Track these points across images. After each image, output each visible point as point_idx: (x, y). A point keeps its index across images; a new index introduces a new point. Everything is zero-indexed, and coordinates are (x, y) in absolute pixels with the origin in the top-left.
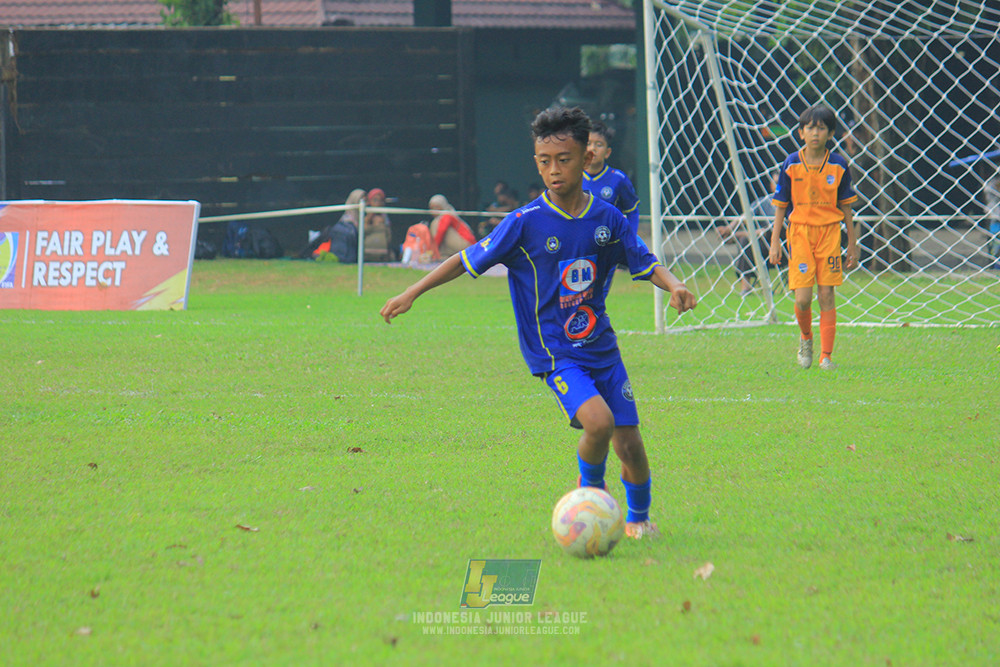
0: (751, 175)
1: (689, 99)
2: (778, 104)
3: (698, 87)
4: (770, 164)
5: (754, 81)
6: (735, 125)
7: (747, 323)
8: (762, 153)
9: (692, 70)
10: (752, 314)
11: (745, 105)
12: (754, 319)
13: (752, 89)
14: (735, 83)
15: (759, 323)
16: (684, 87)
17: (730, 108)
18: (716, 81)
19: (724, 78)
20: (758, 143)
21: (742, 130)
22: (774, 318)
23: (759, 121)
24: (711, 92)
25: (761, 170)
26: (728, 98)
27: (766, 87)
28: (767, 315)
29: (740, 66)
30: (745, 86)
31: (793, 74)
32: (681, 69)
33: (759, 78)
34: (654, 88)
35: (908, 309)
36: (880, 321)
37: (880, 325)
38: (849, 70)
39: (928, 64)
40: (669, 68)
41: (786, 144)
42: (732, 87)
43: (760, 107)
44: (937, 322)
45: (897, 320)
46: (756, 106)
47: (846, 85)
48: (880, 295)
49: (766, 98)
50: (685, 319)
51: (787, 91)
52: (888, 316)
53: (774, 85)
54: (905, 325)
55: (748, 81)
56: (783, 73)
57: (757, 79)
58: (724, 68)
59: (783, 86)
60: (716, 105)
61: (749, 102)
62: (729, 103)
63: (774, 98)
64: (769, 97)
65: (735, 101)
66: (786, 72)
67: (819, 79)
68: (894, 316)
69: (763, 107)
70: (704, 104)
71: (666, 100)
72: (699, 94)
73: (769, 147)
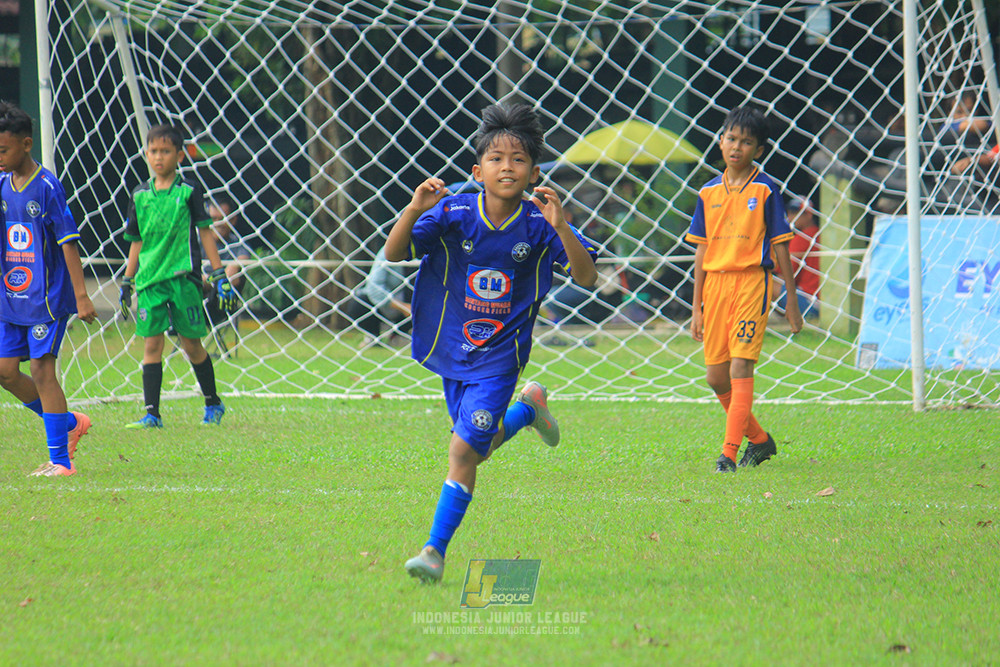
1: (95, 99)
2: (208, 111)
3: (107, 86)
5: (179, 84)
9: (99, 63)
10: (177, 382)
11: (168, 114)
13: (176, 94)
14: (155, 84)
16: (89, 84)
17: (150, 115)
18: (129, 78)
19: (141, 76)
24: (125, 91)
26: (146, 102)
27: (194, 90)
29: (160, 63)
30: (166, 90)
31: (231, 74)
32: (83, 62)
33: (185, 79)
34: (48, 86)
35: (380, 374)
36: (343, 392)
37: (343, 396)
38: (300, 69)
39: (402, 63)
40: (67, 61)
41: (220, 164)
42: (152, 90)
43: (187, 117)
44: (416, 391)
45: (365, 390)
46: (181, 116)
47: (297, 89)
48: (343, 359)
49: (194, 106)
50: (92, 389)
51: (221, 96)
52: (354, 385)
53: (203, 88)
54: (376, 396)
55: (171, 83)
56: (216, 71)
57: (182, 80)
58: (141, 64)
59: (215, 88)
60: (131, 110)
61: (173, 110)
62: (148, 108)
63: (204, 105)
64: (198, 104)
65: (155, 105)
66: (220, 71)
67: (260, 79)
68: (363, 385)
69: (191, 117)
70: (115, 107)
71: (65, 102)
72: (109, 94)
73: (198, 168)
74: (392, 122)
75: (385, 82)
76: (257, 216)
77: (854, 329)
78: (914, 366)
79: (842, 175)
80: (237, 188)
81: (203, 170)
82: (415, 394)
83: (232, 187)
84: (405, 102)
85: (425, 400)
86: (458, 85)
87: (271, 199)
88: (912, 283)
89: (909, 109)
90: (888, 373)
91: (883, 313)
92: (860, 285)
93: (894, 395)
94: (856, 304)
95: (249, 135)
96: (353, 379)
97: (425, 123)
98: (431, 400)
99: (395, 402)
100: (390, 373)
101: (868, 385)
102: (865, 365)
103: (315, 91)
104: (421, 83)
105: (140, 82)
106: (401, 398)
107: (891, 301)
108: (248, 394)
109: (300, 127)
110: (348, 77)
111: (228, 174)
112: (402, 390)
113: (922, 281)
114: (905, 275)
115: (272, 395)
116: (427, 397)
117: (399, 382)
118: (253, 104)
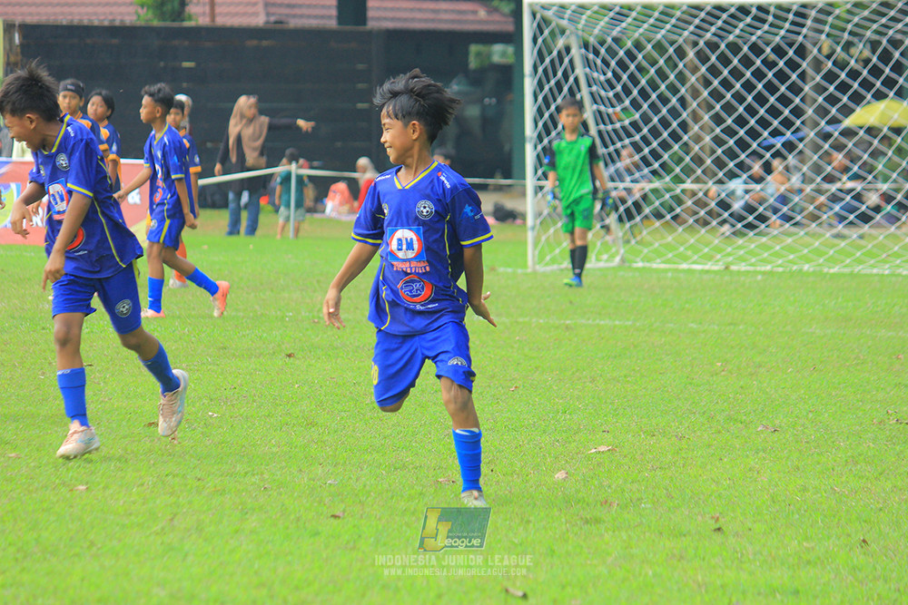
0: (606, 147)
1: (559, 86)
2: (627, 91)
3: (566, 75)
4: (621, 139)
5: (610, 74)
6: (595, 107)
7: (601, 264)
8: (615, 131)
9: (561, 62)
10: (605, 257)
11: (603, 93)
12: (607, 261)
13: (608, 81)
14: (595, 75)
15: (611, 264)
16: (555, 75)
17: (592, 94)
18: (580, 71)
19: (588, 70)
20: (612, 123)
21: (600, 112)
22: (623, 260)
23: (613, 106)
24: (576, 80)
25: (613, 143)
26: (590, 86)
27: (618, 78)
28: (618, 259)
29: (599, 62)
30: (602, 78)
31: (640, 69)
32: (552, 62)
33: (614, 73)
34: (531, 76)
35: (729, 254)
36: (706, 265)
37: (706, 267)
38: (684, 65)
39: (747, 62)
40: (542, 61)
41: (634, 124)
42: (593, 78)
43: (614, 95)
44: (752, 265)
45: (720, 263)
46: (611, 94)
47: (682, 78)
48: (707, 244)
49: (619, 88)
50: (553, 261)
51: (635, 82)
52: (714, 260)
53: (625, 77)
54: (727, 268)
55: (605, 74)
56: (632, 67)
58: (587, 63)
59: (632, 78)
60: (580, 91)
61: (606, 91)
62: (591, 89)
63: (625, 88)
64: (621, 86)
65: (595, 87)
66: (635, 66)
67: (660, 73)
68: (718, 261)
69: (617, 96)
70: (570, 89)
71: (540, 86)
72: (567, 80)
73: (621, 126)
74: (740, 98)
75: (736, 74)
76: (656, 156)
80: (644, 138)
81: (623, 128)
83: (641, 138)
85: (757, 271)
86: (782, 76)
87: (665, 146)
95: (653, 106)
96: (713, 256)
97: (761, 99)
99: (739, 271)
100: (736, 254)
103: (693, 79)
104: (759, 75)
105: (586, 75)
106: (742, 269)
108: (647, 265)
109: (682, 101)
110: (714, 71)
111: (639, 130)
112: (743, 264)
115: (663, 266)
117: (741, 259)
118: (655, 87)
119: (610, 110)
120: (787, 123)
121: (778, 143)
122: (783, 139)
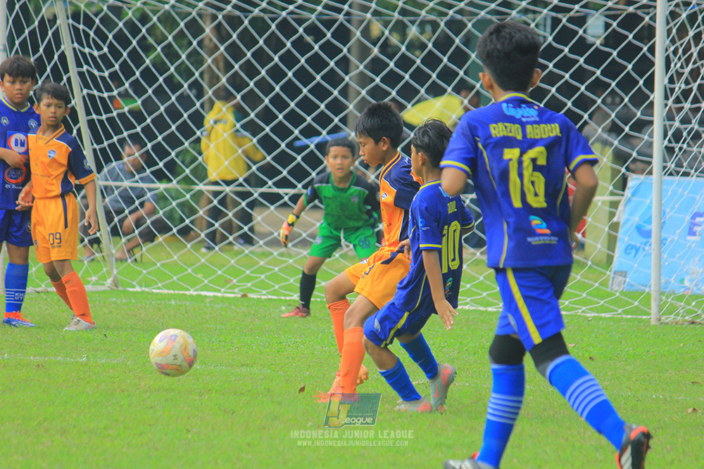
0: (99, 142)
1: (39, 62)
2: (128, 72)
3: (49, 53)
4: (118, 132)
5: (106, 49)
6: (86, 91)
8: (111, 120)
9: (44, 34)
10: (94, 278)
11: (96, 72)
12: (96, 284)
13: (103, 57)
14: (87, 50)
15: (101, 288)
16: (36, 50)
17: (81, 74)
18: (67, 46)
19: (76, 45)
20: (108, 110)
21: (91, 97)
22: (116, 283)
23: (109, 89)
24: (63, 57)
25: (109, 137)
26: (79, 65)
27: (117, 55)
28: (109, 281)
29: (91, 33)
30: (96, 53)
31: (144, 45)
32: (32, 33)
33: (111, 46)
34: (5, 50)
35: (248, 279)
36: (219, 291)
37: (219, 294)
38: (200, 44)
39: (275, 44)
40: (20, 32)
42: (83, 54)
43: (110, 75)
44: (273, 293)
45: (236, 290)
46: (106, 74)
47: (196, 59)
48: (221, 266)
49: (117, 67)
51: (138, 61)
52: (229, 285)
53: (125, 54)
54: (244, 296)
55: (99, 48)
56: (134, 42)
57: (108, 47)
58: (76, 35)
59: (134, 55)
60: (67, 71)
61: (100, 70)
62: (80, 69)
63: (124, 66)
64: (120, 65)
65: (85, 67)
66: (138, 42)
67: (168, 50)
68: (235, 286)
70: (55, 68)
72: (50, 59)
73: (118, 115)
74: (267, 89)
75: (261, 57)
76: (162, 153)
77: (610, 259)
78: (653, 289)
79: (606, 143)
80: (147, 130)
81: (121, 116)
82: (274, 295)
83: (143, 130)
84: (277, 74)
85: (281, 300)
86: (317, 63)
87: (173, 141)
88: (654, 227)
89: (657, 96)
90: (633, 294)
91: (631, 249)
92: (615, 227)
93: (636, 311)
94: (612, 242)
95: (159, 92)
96: (229, 281)
97: (291, 90)
98: (286, 301)
99: (259, 300)
100: (256, 278)
101: (617, 302)
102: (617, 287)
103: (209, 61)
104: (289, 60)
105: (74, 49)
106: (263, 297)
107: (638, 240)
108: (147, 290)
109: (196, 86)
110: (235, 52)
111: (141, 119)
112: (264, 292)
113: (662, 226)
114: (649, 221)
115: (166, 291)
116: (283, 298)
117: (262, 285)
118: (162, 68)
119: (106, 95)
120: (323, 120)
121: (312, 143)
122: (317, 140)
